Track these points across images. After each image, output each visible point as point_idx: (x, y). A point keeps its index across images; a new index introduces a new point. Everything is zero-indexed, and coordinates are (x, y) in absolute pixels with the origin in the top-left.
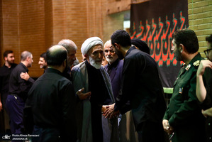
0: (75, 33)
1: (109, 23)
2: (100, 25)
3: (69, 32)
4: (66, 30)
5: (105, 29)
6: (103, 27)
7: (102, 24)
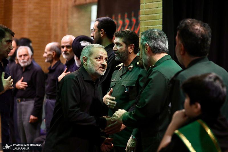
0: (36, 23)
1: (75, 15)
2: (65, 17)
3: (30, 23)
4: (27, 20)
5: (70, 21)
6: (68, 19)
7: (67, 16)
